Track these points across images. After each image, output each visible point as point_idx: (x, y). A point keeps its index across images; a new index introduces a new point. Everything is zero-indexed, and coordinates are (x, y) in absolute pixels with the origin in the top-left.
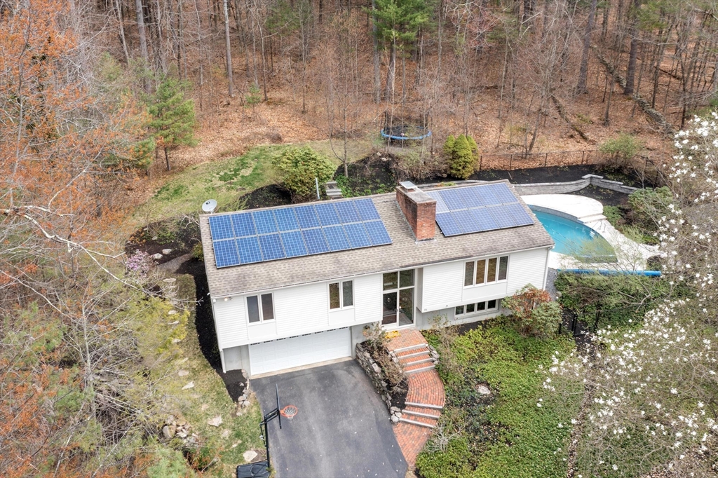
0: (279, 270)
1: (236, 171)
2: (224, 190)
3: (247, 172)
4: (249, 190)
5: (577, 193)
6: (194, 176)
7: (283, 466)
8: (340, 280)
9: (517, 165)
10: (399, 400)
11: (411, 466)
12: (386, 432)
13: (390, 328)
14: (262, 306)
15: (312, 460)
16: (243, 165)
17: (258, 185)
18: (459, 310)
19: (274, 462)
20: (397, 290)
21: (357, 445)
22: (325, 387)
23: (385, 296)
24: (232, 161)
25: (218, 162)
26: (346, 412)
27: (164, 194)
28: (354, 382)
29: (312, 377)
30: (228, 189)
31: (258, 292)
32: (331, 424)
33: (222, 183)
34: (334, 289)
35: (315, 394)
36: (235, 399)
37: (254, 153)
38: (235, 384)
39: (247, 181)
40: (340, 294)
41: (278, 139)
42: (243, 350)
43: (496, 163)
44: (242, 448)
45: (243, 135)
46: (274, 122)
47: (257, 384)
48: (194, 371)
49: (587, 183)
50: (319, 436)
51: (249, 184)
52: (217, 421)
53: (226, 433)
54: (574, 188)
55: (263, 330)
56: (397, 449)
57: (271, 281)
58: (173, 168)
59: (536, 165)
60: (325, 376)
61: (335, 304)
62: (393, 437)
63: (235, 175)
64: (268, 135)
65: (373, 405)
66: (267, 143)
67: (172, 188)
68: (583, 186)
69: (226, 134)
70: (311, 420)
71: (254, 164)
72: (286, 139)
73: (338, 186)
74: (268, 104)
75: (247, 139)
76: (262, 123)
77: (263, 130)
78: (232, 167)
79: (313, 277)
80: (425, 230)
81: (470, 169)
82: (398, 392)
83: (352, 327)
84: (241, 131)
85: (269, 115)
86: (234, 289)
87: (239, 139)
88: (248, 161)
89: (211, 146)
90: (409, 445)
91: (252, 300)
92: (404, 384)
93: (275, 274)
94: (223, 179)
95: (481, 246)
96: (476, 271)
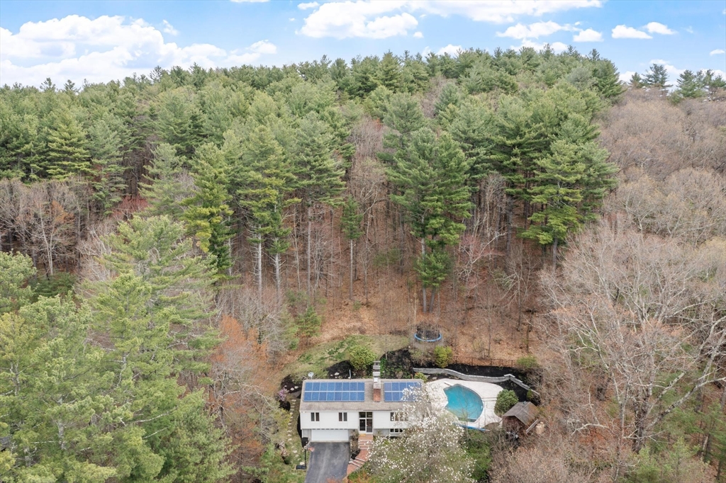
0: (323, 404)
2: (328, 360)
3: (341, 351)
4: (339, 361)
5: (498, 384)
6: (317, 350)
7: (310, 468)
8: (343, 412)
9: (476, 363)
10: (354, 457)
11: (347, 475)
12: (346, 465)
13: (362, 433)
14: (316, 417)
15: (319, 468)
16: (342, 346)
17: (344, 359)
18: (392, 430)
19: (308, 466)
20: (366, 419)
21: (335, 467)
22: (334, 448)
23: (361, 420)
24: (337, 342)
25: (330, 343)
26: (336, 457)
27: (302, 359)
28: (344, 449)
29: (332, 445)
30: (330, 360)
31: (315, 412)
32: (330, 460)
33: (329, 356)
34: (340, 414)
35: (329, 451)
36: (303, 446)
37: (350, 339)
38: (304, 441)
39: (340, 355)
40: (343, 417)
41: (363, 332)
42: (310, 430)
43: (467, 360)
44: (300, 461)
45: (348, 326)
46: (366, 320)
47: (313, 444)
48: (293, 435)
49: (507, 379)
50: (325, 462)
51: (340, 358)
52: (295, 452)
53: (297, 456)
54: (498, 381)
55: (315, 425)
56: (346, 470)
57: (319, 409)
58: (310, 344)
59: (487, 364)
60: (336, 445)
61: (340, 419)
62: (347, 467)
63: (336, 351)
64: (360, 329)
66: (357, 334)
67: (307, 355)
68: (504, 380)
69: (340, 325)
70: (325, 458)
72: (367, 332)
73: (380, 364)
74: (368, 306)
75: (349, 330)
76: (360, 320)
77: (358, 324)
78: (336, 347)
79: (334, 409)
80: (377, 399)
81: (446, 364)
82: (355, 454)
83: (349, 430)
84: (348, 323)
85: (365, 315)
86: (307, 409)
87: (346, 329)
88: (345, 344)
89: (331, 332)
90: (350, 470)
91: (313, 414)
92: (358, 452)
93: (321, 406)
94: (329, 353)
95: (397, 406)
96: (395, 417)
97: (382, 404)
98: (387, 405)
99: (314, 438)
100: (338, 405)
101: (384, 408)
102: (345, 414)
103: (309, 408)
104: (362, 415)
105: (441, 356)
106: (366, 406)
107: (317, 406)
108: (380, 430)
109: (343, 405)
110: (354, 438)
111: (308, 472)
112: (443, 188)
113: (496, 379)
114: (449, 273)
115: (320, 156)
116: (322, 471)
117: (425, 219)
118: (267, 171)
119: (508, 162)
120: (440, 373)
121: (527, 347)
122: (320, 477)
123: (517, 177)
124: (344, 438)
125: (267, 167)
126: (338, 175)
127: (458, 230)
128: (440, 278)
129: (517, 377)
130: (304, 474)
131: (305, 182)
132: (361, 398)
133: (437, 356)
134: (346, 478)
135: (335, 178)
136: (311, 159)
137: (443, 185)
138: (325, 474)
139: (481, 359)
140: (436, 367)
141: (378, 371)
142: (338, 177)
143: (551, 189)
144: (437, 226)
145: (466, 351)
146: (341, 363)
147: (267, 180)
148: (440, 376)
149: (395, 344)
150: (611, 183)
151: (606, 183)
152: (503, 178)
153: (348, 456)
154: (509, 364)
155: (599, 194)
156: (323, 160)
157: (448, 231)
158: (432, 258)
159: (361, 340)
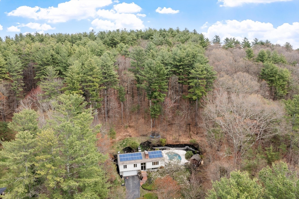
0: (128, 162)
1: (123, 143)
2: (120, 147)
3: (124, 144)
4: (125, 147)
5: (184, 150)
6: (115, 144)
7: (127, 185)
8: (135, 164)
9: (174, 143)
10: (141, 179)
12: (139, 183)
13: (142, 171)
14: (125, 167)
15: (130, 185)
16: (124, 142)
17: (126, 147)
19: (126, 185)
21: (135, 184)
23: (141, 166)
24: (122, 141)
25: (119, 141)
26: (135, 180)
28: (136, 177)
29: (131, 177)
30: (121, 147)
31: (125, 165)
32: (133, 182)
33: (120, 146)
34: (134, 165)
35: (131, 179)
36: (121, 178)
37: (126, 139)
38: (121, 176)
39: (124, 146)
40: (135, 166)
41: (131, 136)
42: (123, 172)
43: (171, 143)
45: (124, 135)
46: (130, 132)
47: (124, 177)
49: (186, 148)
50: (131, 183)
52: (119, 180)
53: (120, 182)
54: (183, 149)
55: (125, 170)
57: (127, 164)
59: (178, 144)
60: (133, 177)
61: (134, 167)
63: (122, 144)
64: (129, 135)
65: (138, 180)
66: (128, 137)
69: (121, 134)
70: (131, 181)
71: (126, 142)
72: (132, 136)
73: (140, 147)
74: (130, 127)
75: (125, 136)
76: (128, 132)
77: (128, 134)
78: (122, 143)
79: (132, 163)
80: (147, 158)
81: (164, 145)
82: (141, 178)
83: (137, 170)
84: (124, 134)
85: (129, 130)
86: (122, 164)
87: (123, 136)
88: (125, 141)
89: (118, 137)
90: (141, 184)
91: (124, 166)
92: (142, 177)
93: (127, 163)
94: (120, 145)
95: (154, 160)
96: (154, 163)
97: (149, 160)
98: (151, 160)
99: (125, 175)
100: (133, 161)
101: (150, 161)
102: (136, 165)
103: (123, 164)
104: (142, 164)
105: (163, 142)
106: (143, 161)
107: (125, 163)
108: (149, 169)
109: (135, 161)
110: (140, 173)
111: (126, 187)
112: (158, 81)
113: (183, 148)
114: (161, 112)
115: (110, 70)
116: (131, 185)
117: (151, 93)
118: (94, 76)
119: (178, 71)
120: (162, 148)
121: (191, 137)
122: (131, 187)
123: (182, 77)
124: (135, 173)
125: (93, 74)
126: (116, 77)
127: (164, 96)
128: (158, 114)
129: (190, 147)
131: (106, 80)
132: (141, 158)
133: (161, 142)
134: (141, 187)
135: (116, 78)
136: (107, 71)
137: (158, 80)
138: (133, 186)
139: (176, 142)
140: (161, 146)
141: (140, 149)
142: (117, 78)
143: (196, 81)
144: (157, 95)
145: (170, 140)
146: (126, 148)
147: (94, 80)
148: (163, 149)
149: (144, 140)
150: (214, 77)
151: (213, 78)
152: (177, 77)
153: (139, 179)
154: (186, 143)
155: (211, 81)
156: (111, 71)
157: (160, 97)
158: (155, 107)
159: (131, 139)
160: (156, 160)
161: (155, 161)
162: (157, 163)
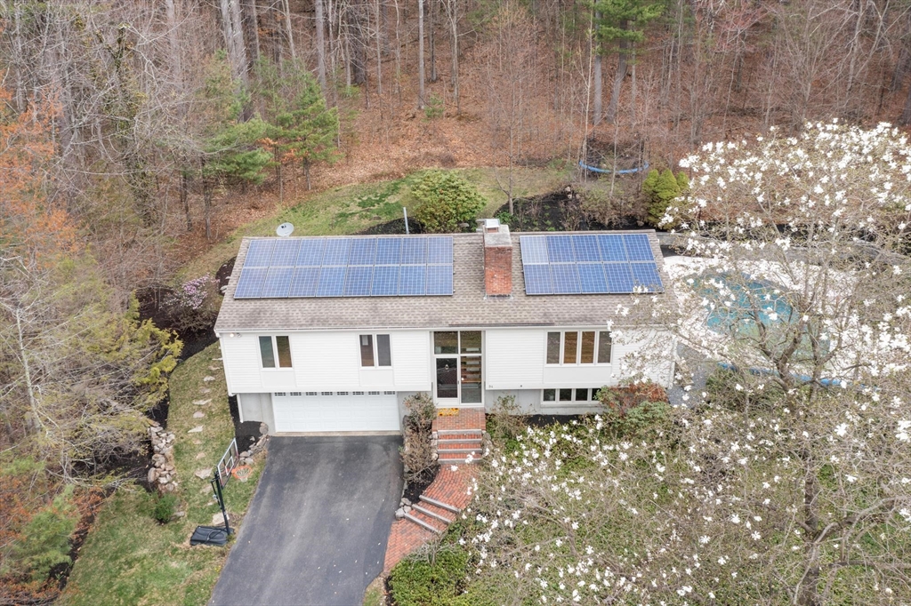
0: (300, 309)
1: (383, 196)
6: (331, 199)
7: (248, 536)
8: (374, 331)
10: (414, 492)
11: (387, 572)
12: (383, 524)
13: (444, 403)
14: (277, 351)
15: (280, 540)
16: (395, 189)
18: (549, 394)
19: (239, 532)
20: (458, 356)
22: (347, 461)
23: (440, 363)
24: (385, 183)
25: (367, 185)
26: (352, 493)
28: (385, 460)
29: (341, 447)
30: (362, 217)
31: (275, 333)
34: (366, 341)
35: (331, 467)
38: (247, 435)
39: (388, 209)
40: (374, 351)
41: (451, 162)
44: (216, 509)
45: (414, 154)
47: (277, 443)
48: (211, 415)
50: (305, 513)
51: (389, 213)
52: (205, 473)
53: (209, 488)
55: (277, 379)
56: (384, 547)
57: (287, 322)
60: (355, 449)
61: (367, 359)
62: (387, 534)
63: (378, 202)
64: (441, 157)
65: (385, 491)
66: (435, 166)
69: (395, 153)
70: (308, 494)
72: (460, 163)
74: (460, 119)
75: (415, 160)
76: (441, 142)
77: (440, 150)
78: (379, 192)
79: (341, 324)
82: (417, 484)
83: (400, 393)
84: (413, 149)
85: (455, 132)
86: (244, 325)
87: (406, 160)
88: (404, 187)
89: (370, 165)
90: (398, 547)
91: (265, 341)
92: (430, 473)
93: (294, 315)
94: (362, 204)
95: (571, 313)
96: (566, 346)
97: (516, 306)
98: (534, 310)
99: (287, 421)
100: (357, 309)
101: (524, 317)
102: (384, 340)
103: (254, 320)
104: (444, 340)
106: (458, 310)
107: (280, 313)
108: (507, 397)
109: (375, 309)
110: (420, 423)
111: (235, 556)
116: (289, 552)
124: (384, 420)
130: (216, 566)
134: (379, 583)
138: (301, 563)
153: (394, 487)
160: (585, 319)
161: (580, 329)
162: (593, 346)
